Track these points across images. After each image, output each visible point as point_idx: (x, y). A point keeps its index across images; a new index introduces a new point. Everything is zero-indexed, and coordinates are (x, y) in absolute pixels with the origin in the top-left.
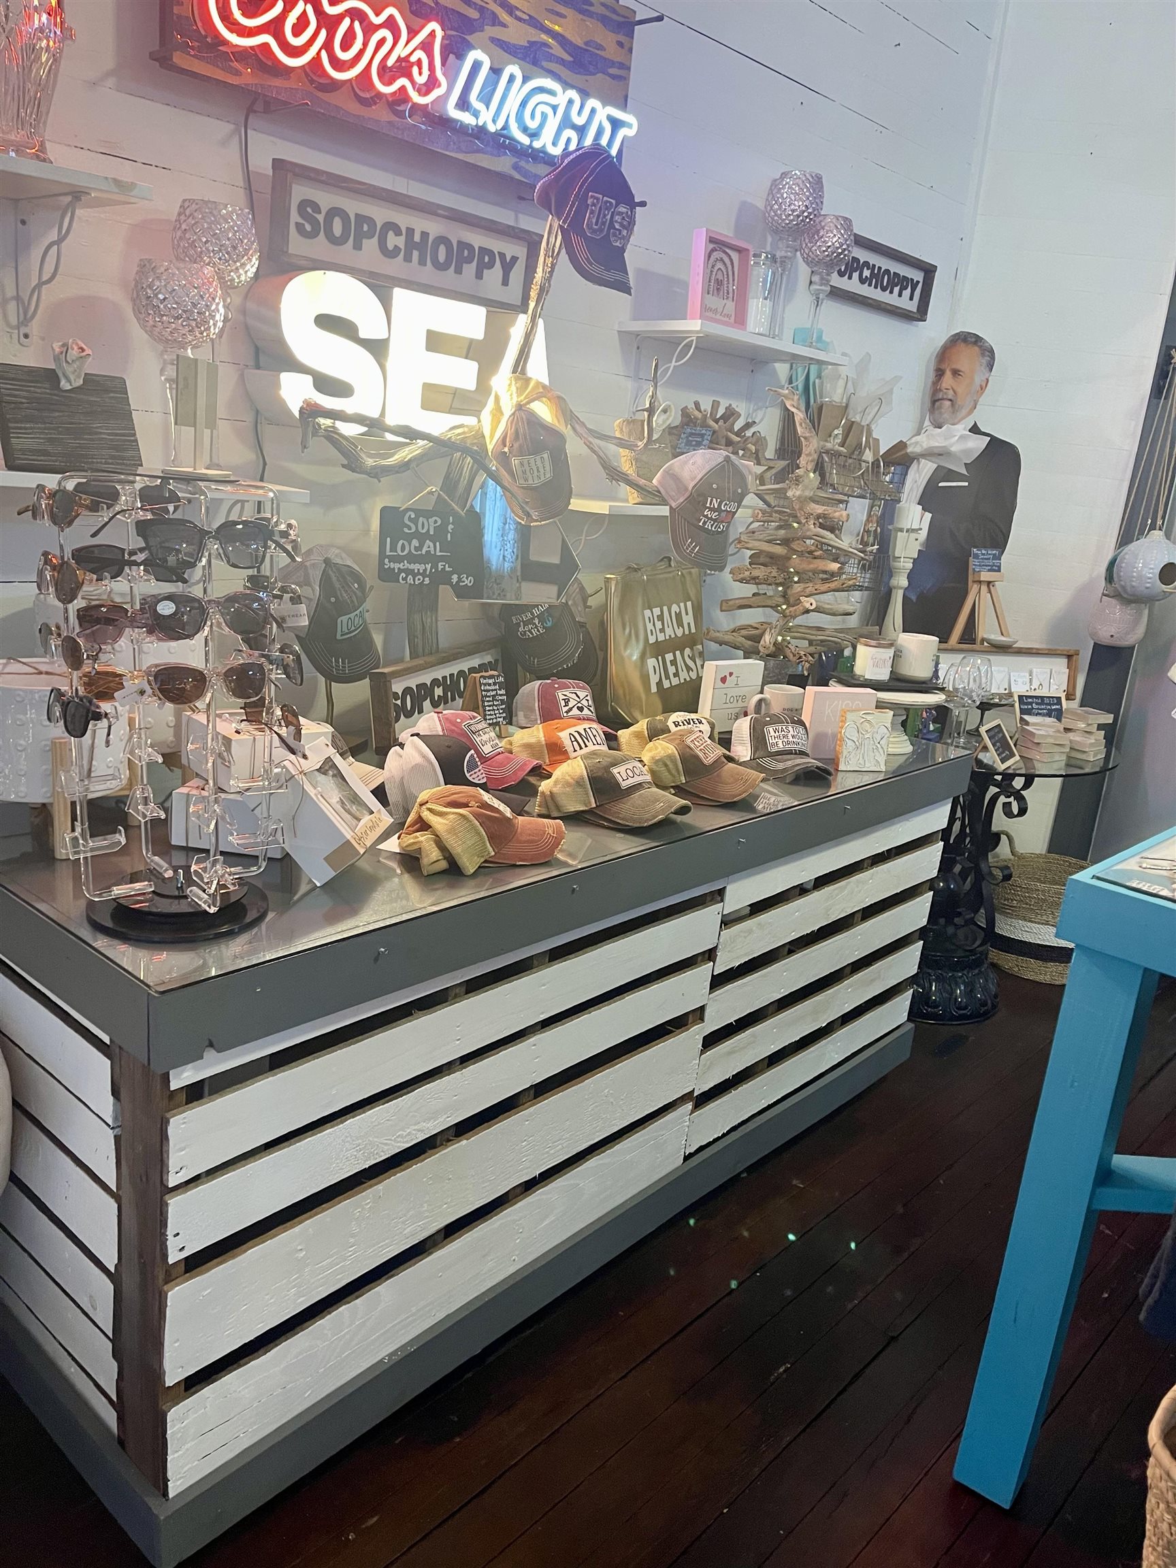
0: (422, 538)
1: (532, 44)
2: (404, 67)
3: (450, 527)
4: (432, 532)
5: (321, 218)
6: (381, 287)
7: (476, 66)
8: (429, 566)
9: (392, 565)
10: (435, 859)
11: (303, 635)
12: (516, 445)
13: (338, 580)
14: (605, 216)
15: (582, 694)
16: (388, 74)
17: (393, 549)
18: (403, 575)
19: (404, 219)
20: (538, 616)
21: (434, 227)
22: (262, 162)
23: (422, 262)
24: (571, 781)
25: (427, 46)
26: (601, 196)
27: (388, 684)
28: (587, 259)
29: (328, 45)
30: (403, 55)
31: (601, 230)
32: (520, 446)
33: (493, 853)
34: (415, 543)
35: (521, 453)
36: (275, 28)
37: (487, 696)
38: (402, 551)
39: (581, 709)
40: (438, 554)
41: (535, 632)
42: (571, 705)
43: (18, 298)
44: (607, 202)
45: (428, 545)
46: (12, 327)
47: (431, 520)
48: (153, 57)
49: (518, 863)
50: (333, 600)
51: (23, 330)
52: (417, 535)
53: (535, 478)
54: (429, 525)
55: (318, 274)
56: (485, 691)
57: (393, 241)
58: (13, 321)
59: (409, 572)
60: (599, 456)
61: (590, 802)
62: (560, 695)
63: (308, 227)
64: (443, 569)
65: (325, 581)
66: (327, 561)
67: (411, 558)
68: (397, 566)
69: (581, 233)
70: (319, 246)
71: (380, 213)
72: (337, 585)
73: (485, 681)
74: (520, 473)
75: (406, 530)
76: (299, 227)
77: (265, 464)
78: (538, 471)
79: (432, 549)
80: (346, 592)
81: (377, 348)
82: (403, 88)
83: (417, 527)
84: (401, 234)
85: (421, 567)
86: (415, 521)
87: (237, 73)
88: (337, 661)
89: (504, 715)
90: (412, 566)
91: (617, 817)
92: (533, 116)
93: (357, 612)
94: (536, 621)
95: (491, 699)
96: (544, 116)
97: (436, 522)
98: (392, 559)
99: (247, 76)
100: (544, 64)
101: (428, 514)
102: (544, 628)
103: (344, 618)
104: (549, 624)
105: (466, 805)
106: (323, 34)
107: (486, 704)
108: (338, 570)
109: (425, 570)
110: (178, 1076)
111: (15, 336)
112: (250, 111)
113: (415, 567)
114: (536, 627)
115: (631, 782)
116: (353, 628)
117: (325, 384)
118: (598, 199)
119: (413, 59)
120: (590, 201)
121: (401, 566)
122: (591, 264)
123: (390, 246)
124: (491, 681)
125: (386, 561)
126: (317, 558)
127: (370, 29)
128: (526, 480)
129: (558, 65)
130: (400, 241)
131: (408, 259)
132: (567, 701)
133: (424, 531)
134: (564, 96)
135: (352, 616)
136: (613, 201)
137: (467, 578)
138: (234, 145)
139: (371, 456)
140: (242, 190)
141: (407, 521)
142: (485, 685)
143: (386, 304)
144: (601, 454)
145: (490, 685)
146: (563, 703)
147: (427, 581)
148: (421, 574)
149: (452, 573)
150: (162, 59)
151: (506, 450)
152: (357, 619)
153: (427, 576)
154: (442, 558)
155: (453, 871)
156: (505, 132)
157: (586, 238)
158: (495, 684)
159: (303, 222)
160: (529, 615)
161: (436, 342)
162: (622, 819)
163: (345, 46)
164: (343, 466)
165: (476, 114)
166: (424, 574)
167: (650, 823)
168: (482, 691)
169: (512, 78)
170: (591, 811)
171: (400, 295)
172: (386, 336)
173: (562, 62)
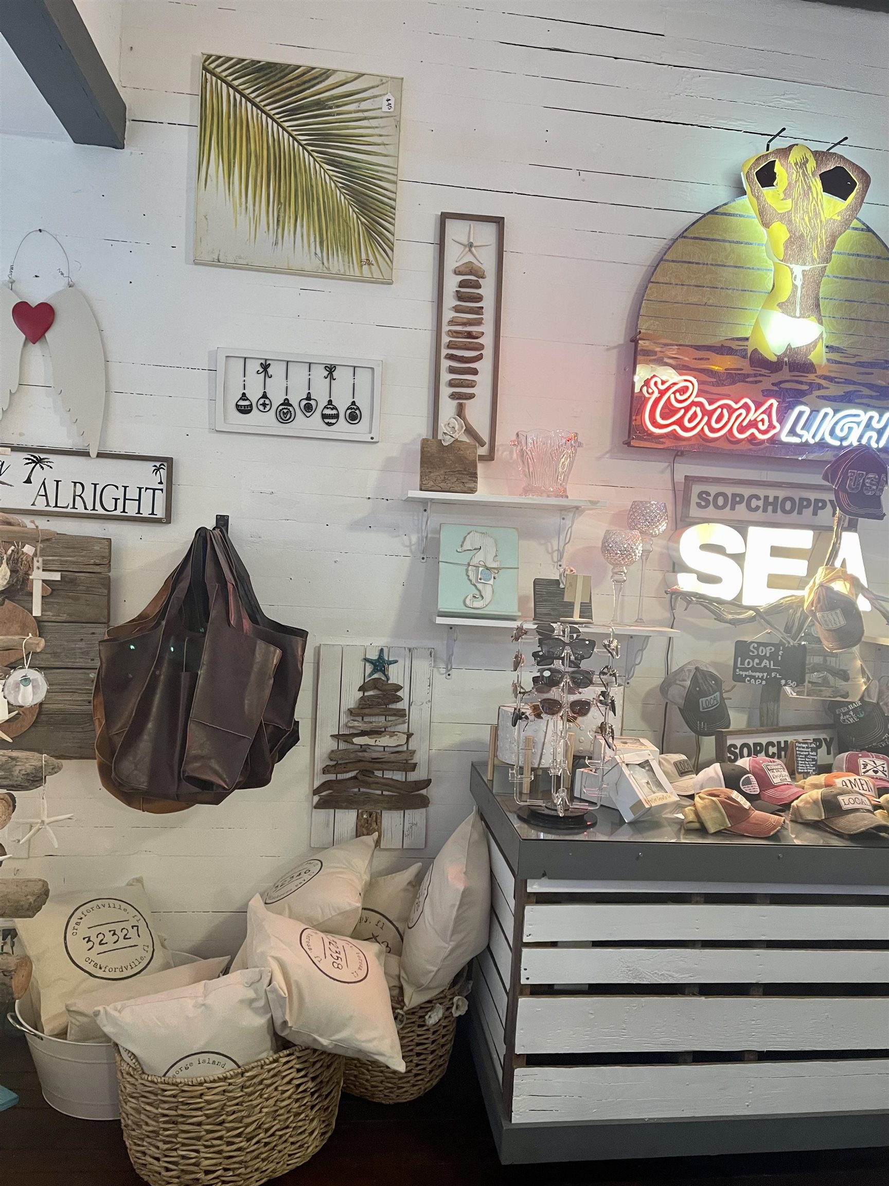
0: (761, 658)
1: (847, 393)
2: (753, 424)
3: (781, 653)
4: (768, 655)
5: (711, 498)
6: (741, 528)
7: (801, 414)
8: (765, 674)
9: (741, 673)
10: (691, 820)
11: (682, 707)
12: (819, 606)
13: (702, 679)
14: (859, 481)
15: (879, 762)
16: (742, 430)
17: (742, 663)
18: (748, 678)
19: (761, 492)
20: (852, 710)
21: (782, 494)
22: (680, 478)
23: (775, 511)
24: (811, 801)
25: (768, 412)
26: (856, 471)
27: (724, 738)
28: (848, 504)
29: (708, 423)
30: (752, 419)
31: (857, 488)
32: (821, 607)
33: (730, 825)
34: (757, 661)
35: (822, 610)
36: (679, 422)
37: (800, 754)
38: (748, 665)
39: (876, 772)
40: (772, 667)
41: (851, 720)
42: (868, 768)
43: (558, 550)
44: (860, 473)
45: (765, 663)
46: (555, 563)
47: (768, 648)
48: (624, 443)
49: (745, 834)
50: (698, 689)
51: (559, 563)
52: (758, 656)
53: (833, 624)
54: (768, 651)
55: (706, 525)
56: (799, 751)
57: (754, 503)
58: (556, 560)
59: (752, 677)
60: (881, 611)
61: (821, 816)
62: (861, 761)
63: (703, 503)
64: (775, 676)
65: (695, 679)
66: (697, 668)
67: (753, 669)
68: (744, 673)
69: (845, 491)
70: (711, 511)
71: (746, 492)
72: (701, 681)
73: (799, 745)
74: (823, 622)
75: (751, 654)
76: (699, 505)
77: (674, 618)
78: (835, 620)
79: (768, 664)
80: (706, 685)
81: (739, 558)
82: (753, 434)
83: (758, 652)
84: (760, 499)
85: (760, 675)
86: (757, 649)
87: (663, 443)
88: (700, 724)
89: (814, 768)
90: (754, 674)
91: (836, 827)
92: (842, 430)
93: (712, 697)
94: (852, 713)
95: (804, 756)
96: (850, 429)
97: (771, 649)
98: (741, 669)
99: (669, 444)
100: (857, 401)
101: (765, 645)
102: (858, 718)
103: (704, 699)
104: (862, 716)
105: (718, 796)
106: (706, 418)
107: (799, 759)
108: (703, 674)
109: (763, 676)
110: (531, 886)
111: (556, 566)
112: (677, 455)
113: (757, 674)
114: (852, 717)
115: (850, 806)
116: (710, 706)
117: (705, 578)
118: (854, 473)
119: (758, 419)
120: (849, 474)
121: (747, 673)
122: (850, 506)
123: (753, 506)
124: (804, 746)
125: (738, 670)
126: (692, 667)
127: (731, 411)
128: (828, 626)
129: (867, 399)
130: (760, 503)
131: (765, 510)
132: (865, 766)
133: (763, 654)
134: (864, 417)
135: (709, 698)
136: (864, 473)
137: (792, 682)
138: (669, 471)
139: (731, 613)
140: (671, 491)
141: (751, 648)
142: (799, 747)
143: (744, 535)
144: (882, 609)
145: (804, 748)
146: (862, 766)
147: (764, 682)
148: (760, 679)
149: (781, 679)
150: (628, 444)
151: (813, 608)
152: (712, 701)
153: (764, 680)
154: (774, 670)
155: (702, 830)
156: (823, 441)
157: (848, 493)
158: (807, 748)
159: (700, 501)
160: (846, 708)
161: (777, 552)
162: (839, 828)
163: (718, 421)
164: (715, 619)
165: (800, 436)
166: (762, 679)
167: (855, 832)
168: (797, 751)
169: (826, 415)
170: (821, 821)
171: (752, 531)
172: (743, 551)
173: (871, 397)
